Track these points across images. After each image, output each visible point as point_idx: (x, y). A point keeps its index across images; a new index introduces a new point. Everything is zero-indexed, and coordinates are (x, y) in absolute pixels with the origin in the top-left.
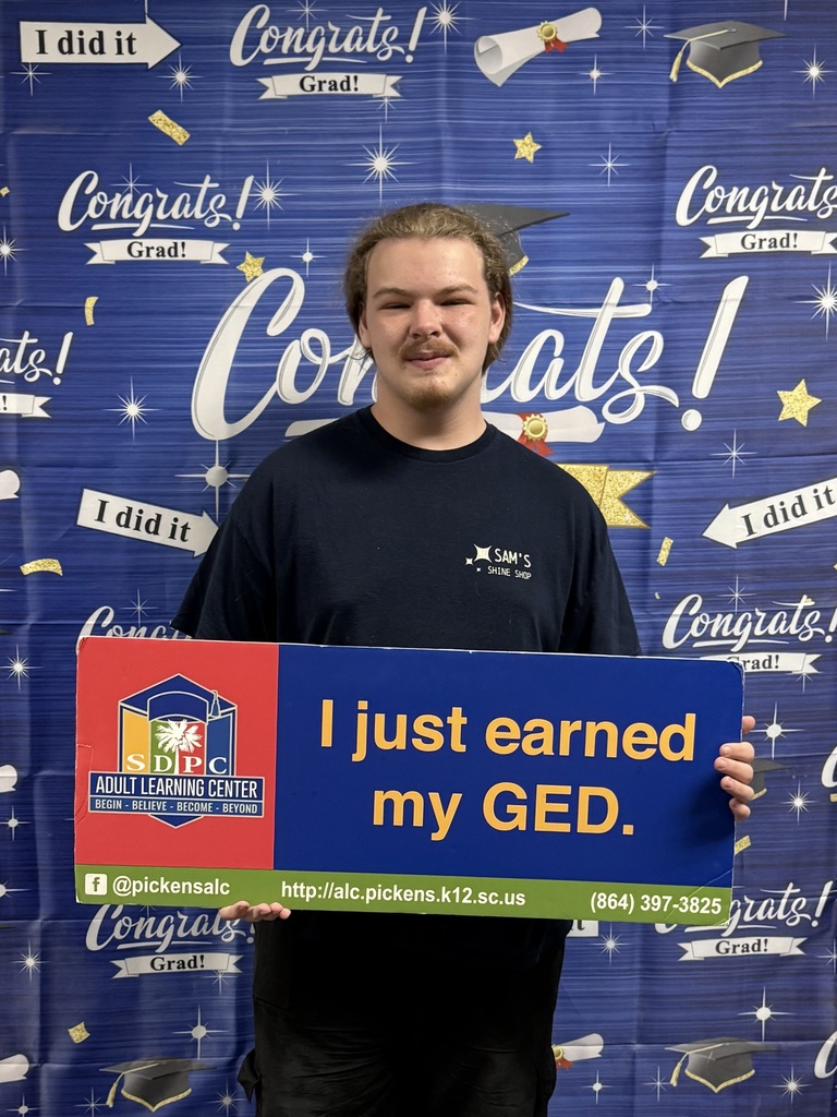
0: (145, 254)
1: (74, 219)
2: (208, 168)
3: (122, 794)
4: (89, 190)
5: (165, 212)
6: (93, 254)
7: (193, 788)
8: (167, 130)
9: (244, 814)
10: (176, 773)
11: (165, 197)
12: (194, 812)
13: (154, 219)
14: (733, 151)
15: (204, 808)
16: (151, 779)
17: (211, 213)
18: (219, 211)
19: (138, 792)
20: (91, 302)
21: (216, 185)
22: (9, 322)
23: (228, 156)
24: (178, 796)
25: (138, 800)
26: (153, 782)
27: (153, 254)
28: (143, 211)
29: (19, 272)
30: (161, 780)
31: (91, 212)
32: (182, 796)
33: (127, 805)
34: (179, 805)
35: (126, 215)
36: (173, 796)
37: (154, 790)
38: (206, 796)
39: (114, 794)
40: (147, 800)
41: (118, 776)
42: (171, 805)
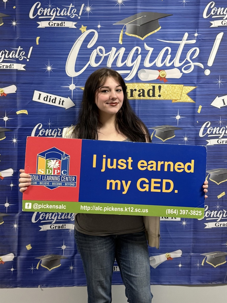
0: (53, 25)
1: (34, 15)
2: (71, 1)
3: (37, 180)
4: (38, 7)
5: (59, 14)
6: (39, 25)
7: (57, 179)
9: (71, 186)
10: (52, 174)
11: (59, 9)
12: (57, 185)
13: (56, 15)
15: (60, 184)
16: (45, 176)
17: (72, 14)
18: (74, 13)
19: (41, 180)
20: (38, 38)
21: (74, 6)
22: (15, 43)
24: (53, 181)
25: (41, 182)
27: (56, 25)
28: (53, 13)
29: (18, 30)
30: (48, 176)
31: (39, 13)
32: (54, 181)
33: (38, 183)
34: (53, 183)
35: (48, 14)
36: (51, 181)
37: (46, 179)
38: (60, 181)
39: (35, 180)
40: (44, 182)
41: (36, 175)
42: (51, 183)
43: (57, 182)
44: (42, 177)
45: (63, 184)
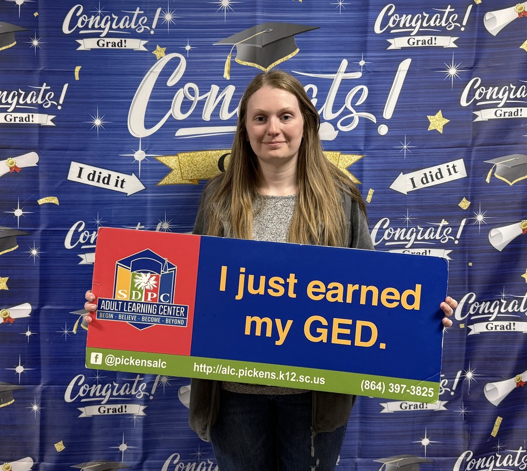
0: (106, 45)
1: (70, 28)
2: (138, 4)
3: (114, 311)
4: (78, 14)
5: (116, 25)
6: (80, 45)
7: (151, 309)
9: (177, 325)
10: (143, 301)
11: (116, 18)
12: (150, 322)
13: (111, 28)
15: (156, 320)
16: (129, 304)
17: (139, 26)
18: (143, 25)
19: (122, 311)
20: (78, 69)
21: (142, 12)
22: (36, 78)
24: (143, 313)
25: (122, 314)
27: (110, 45)
28: (105, 25)
29: (42, 54)
30: (134, 304)
31: (79, 25)
32: (145, 313)
33: (116, 316)
34: (143, 318)
35: (96, 26)
37: (131, 309)
38: (157, 314)
39: (110, 310)
40: (127, 315)
41: (113, 301)
42: (139, 318)
43: (151, 317)
44: (122, 305)
45: (163, 320)
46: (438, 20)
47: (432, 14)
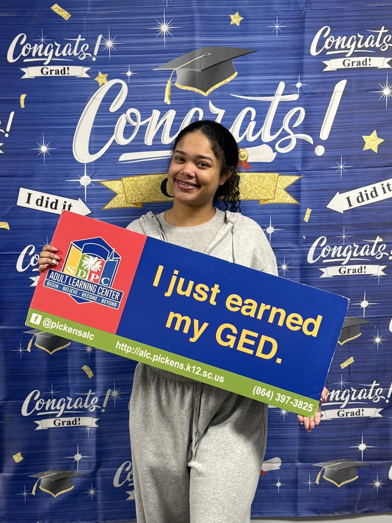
0: (49, 73)
1: (14, 57)
2: (80, 31)
3: (60, 282)
4: (22, 43)
5: (59, 53)
6: (24, 73)
7: (91, 288)
8: (60, 13)
9: (110, 306)
10: (86, 279)
11: (59, 45)
12: (88, 299)
13: (54, 56)
14: (338, 19)
15: (93, 298)
16: (74, 279)
17: (81, 53)
18: (86, 52)
19: (67, 284)
20: (23, 97)
21: (84, 39)
23: (89, 25)
24: (84, 290)
25: (66, 287)
26: (75, 281)
27: (53, 73)
28: (48, 53)
30: (78, 281)
31: (23, 53)
32: (86, 290)
33: (61, 287)
34: (83, 294)
35: (40, 54)
36: (82, 289)
37: (74, 284)
38: (96, 293)
39: (56, 281)
40: (70, 288)
41: (61, 274)
42: (80, 293)
43: (90, 294)
44: (68, 279)
45: (99, 300)
46: (373, 41)
47: (366, 36)
